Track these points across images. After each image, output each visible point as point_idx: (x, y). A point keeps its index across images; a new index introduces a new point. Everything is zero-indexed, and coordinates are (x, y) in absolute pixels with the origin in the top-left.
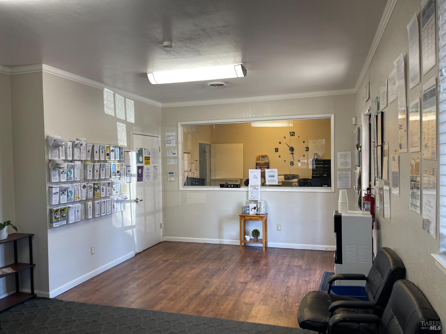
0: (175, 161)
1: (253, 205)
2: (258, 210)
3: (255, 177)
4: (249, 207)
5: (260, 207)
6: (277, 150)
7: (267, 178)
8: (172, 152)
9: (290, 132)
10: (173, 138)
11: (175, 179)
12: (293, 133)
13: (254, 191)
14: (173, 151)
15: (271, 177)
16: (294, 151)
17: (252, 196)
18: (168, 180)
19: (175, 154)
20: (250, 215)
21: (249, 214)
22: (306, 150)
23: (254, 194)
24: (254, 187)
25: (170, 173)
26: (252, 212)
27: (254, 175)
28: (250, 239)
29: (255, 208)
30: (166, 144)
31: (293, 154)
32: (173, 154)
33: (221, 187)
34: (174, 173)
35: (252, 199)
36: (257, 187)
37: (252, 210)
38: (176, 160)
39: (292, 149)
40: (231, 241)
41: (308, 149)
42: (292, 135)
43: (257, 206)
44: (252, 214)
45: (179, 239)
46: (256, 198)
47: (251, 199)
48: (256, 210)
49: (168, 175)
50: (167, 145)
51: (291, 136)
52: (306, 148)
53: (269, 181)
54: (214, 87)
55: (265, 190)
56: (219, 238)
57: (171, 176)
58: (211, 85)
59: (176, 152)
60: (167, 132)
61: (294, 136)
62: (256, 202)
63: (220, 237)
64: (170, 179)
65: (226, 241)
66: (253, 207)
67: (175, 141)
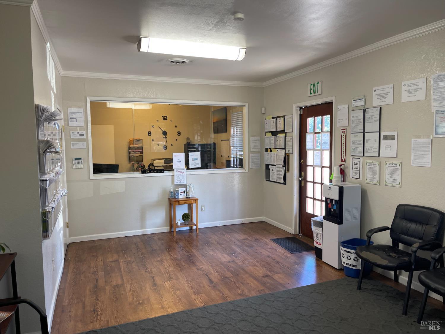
0: (83, 144)
1: (182, 190)
2: (187, 193)
3: (179, 161)
4: (178, 191)
5: (189, 191)
6: (150, 134)
7: (191, 161)
8: (78, 133)
9: (163, 116)
10: (80, 116)
11: (84, 166)
12: (166, 117)
13: (180, 175)
14: (80, 132)
15: (195, 160)
16: (167, 135)
17: (178, 180)
18: (74, 168)
19: (83, 135)
20: (180, 199)
21: (178, 198)
22: (178, 135)
23: (180, 178)
24: (180, 170)
25: (76, 159)
26: (182, 197)
27: (178, 159)
28: (181, 224)
29: (184, 192)
30: (69, 123)
31: (166, 138)
32: (80, 135)
33: (142, 173)
34: (82, 159)
35: (179, 183)
36: (183, 171)
37: (182, 194)
38: (85, 143)
39: (165, 133)
40: (156, 230)
41: (180, 134)
42: (165, 120)
43: (186, 190)
44: (182, 198)
45: (91, 237)
46: (182, 182)
47: (177, 184)
48: (185, 194)
49: (74, 161)
50: (71, 124)
51: (163, 120)
52: (178, 132)
53: (192, 164)
54: (175, 64)
55: (190, 173)
56: (142, 229)
57: (78, 163)
58: (172, 62)
59: (84, 133)
60: (71, 107)
61: (167, 120)
62: (185, 186)
63: (143, 227)
64: (76, 166)
65: (149, 230)
66: (183, 191)
67: (83, 119)
